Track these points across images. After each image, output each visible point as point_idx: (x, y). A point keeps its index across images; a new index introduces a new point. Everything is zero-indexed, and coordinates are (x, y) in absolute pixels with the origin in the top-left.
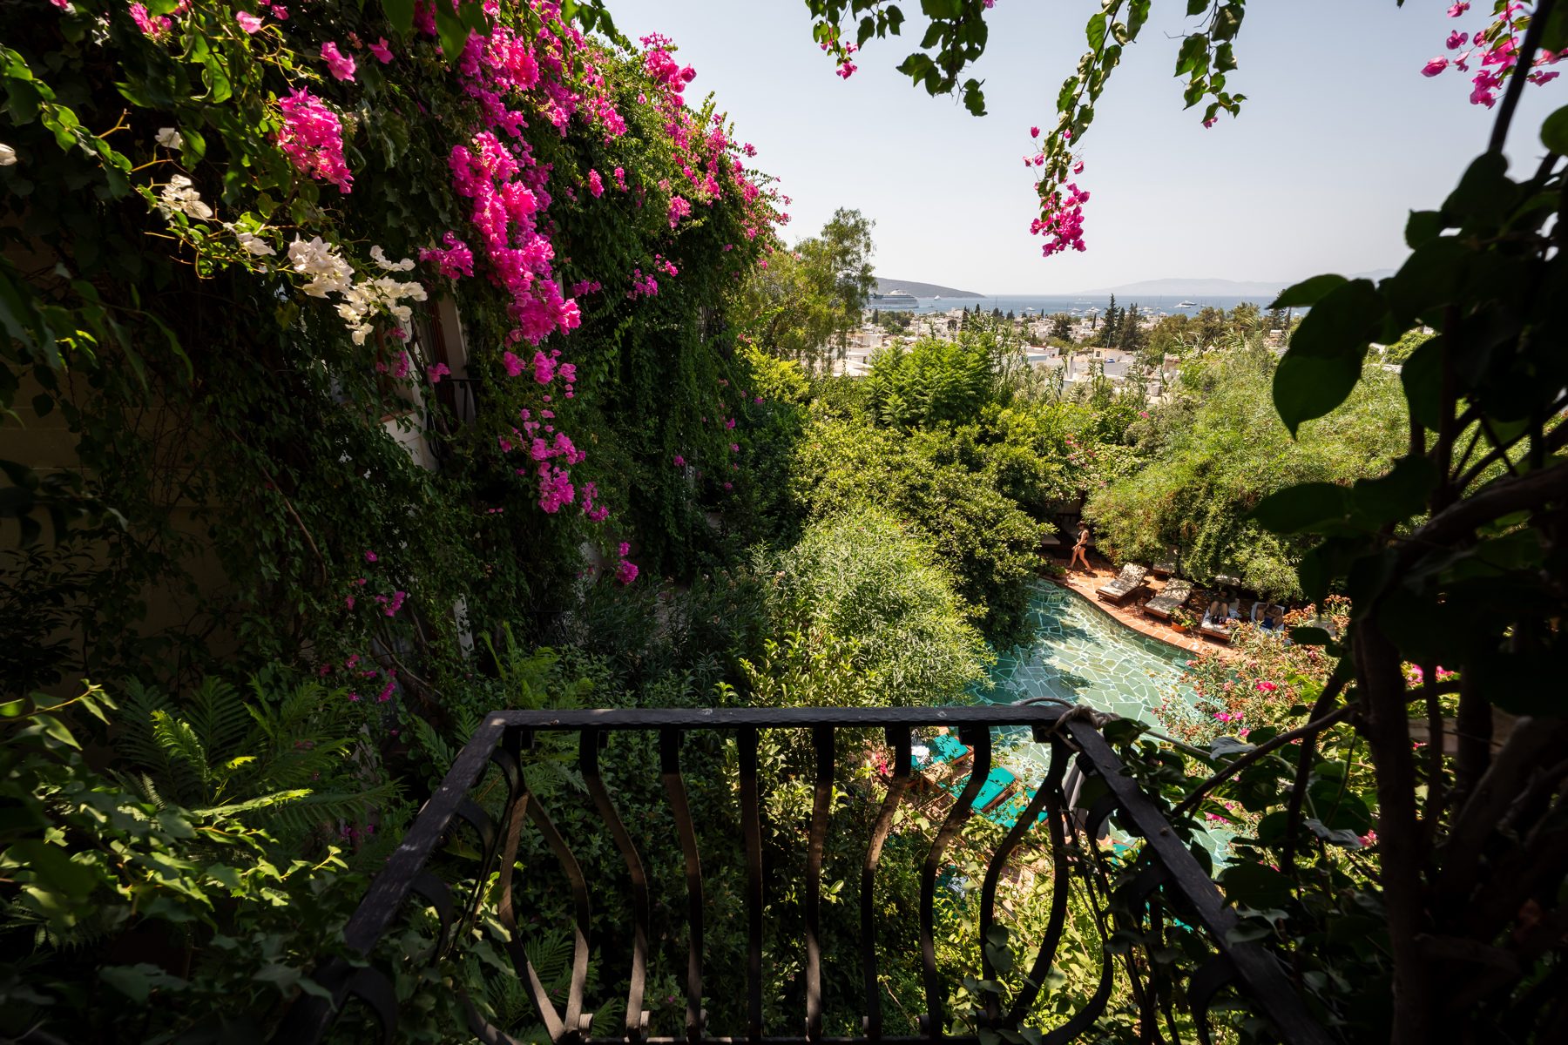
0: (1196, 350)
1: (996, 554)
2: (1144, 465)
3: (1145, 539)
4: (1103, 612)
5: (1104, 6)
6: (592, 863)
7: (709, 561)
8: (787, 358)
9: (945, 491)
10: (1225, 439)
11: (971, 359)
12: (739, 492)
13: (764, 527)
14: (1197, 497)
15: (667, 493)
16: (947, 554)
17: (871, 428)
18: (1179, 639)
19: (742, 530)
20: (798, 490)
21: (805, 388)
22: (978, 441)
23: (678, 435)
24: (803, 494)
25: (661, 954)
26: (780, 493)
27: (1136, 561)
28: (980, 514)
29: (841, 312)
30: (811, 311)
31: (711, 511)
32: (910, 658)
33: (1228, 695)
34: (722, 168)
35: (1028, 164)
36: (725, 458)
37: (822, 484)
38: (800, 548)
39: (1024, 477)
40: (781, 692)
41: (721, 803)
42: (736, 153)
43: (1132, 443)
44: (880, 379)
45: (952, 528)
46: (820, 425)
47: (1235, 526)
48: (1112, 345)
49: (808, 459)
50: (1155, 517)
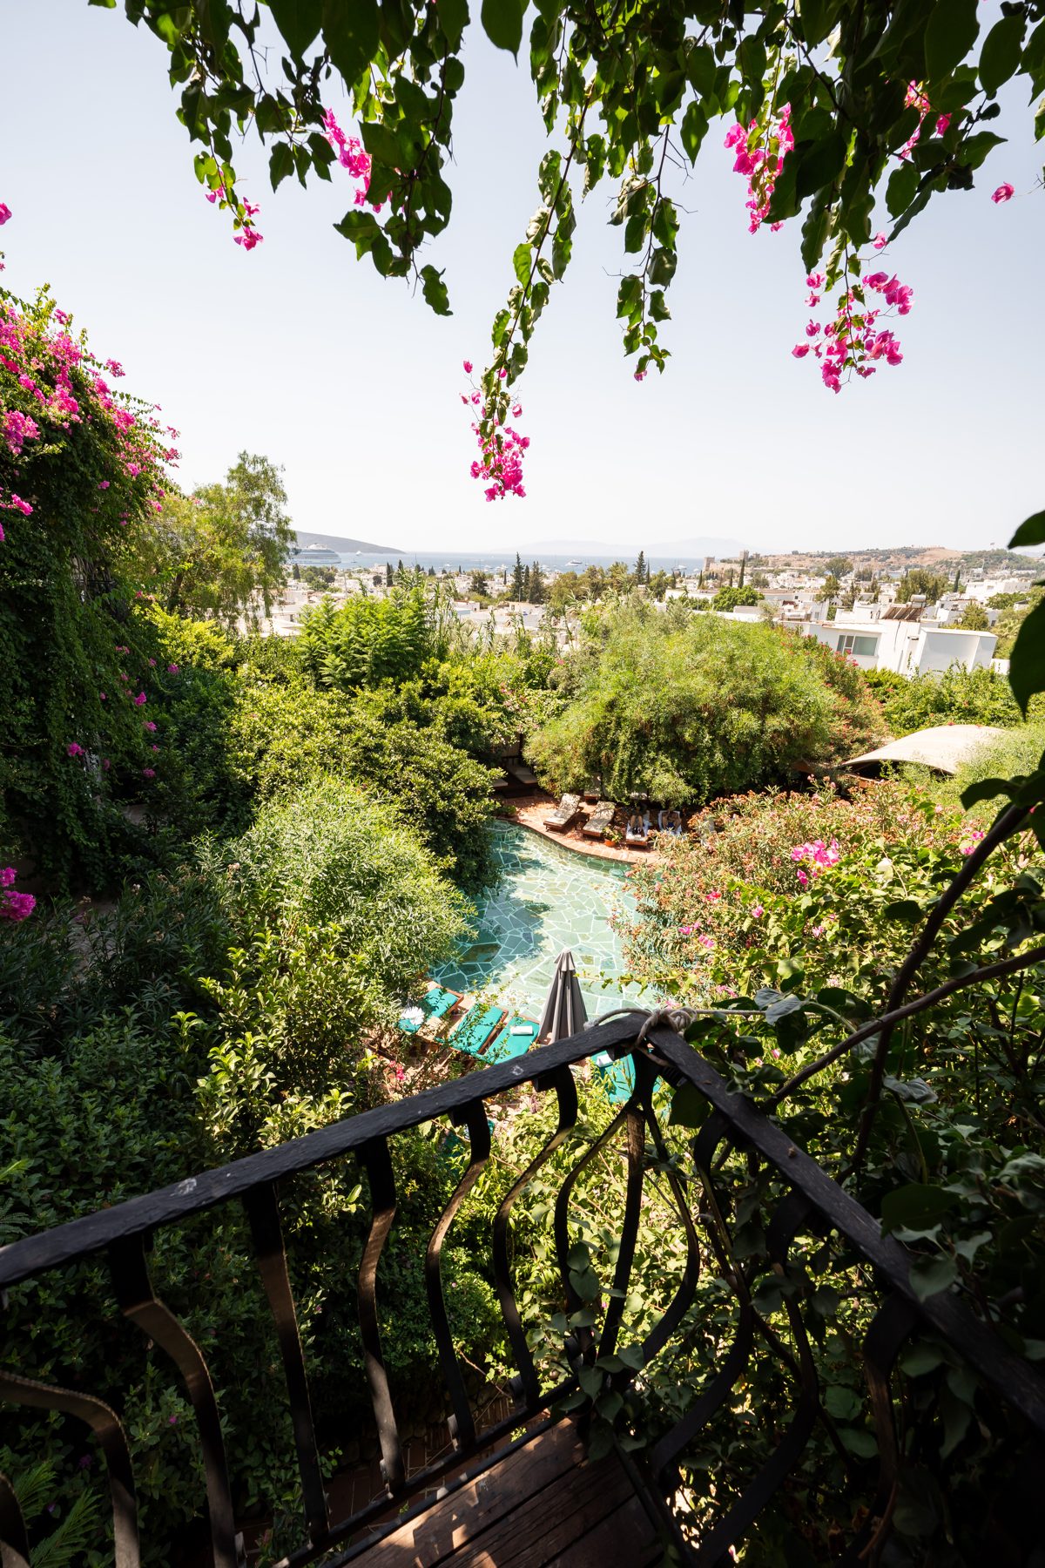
0: (589, 602)
1: (455, 804)
2: (567, 705)
3: (576, 771)
4: (552, 840)
5: (529, 237)
6: (25, 1302)
7: (138, 866)
8: (202, 618)
9: (399, 749)
10: (624, 679)
11: (406, 616)
12: (164, 778)
13: (203, 814)
14: (609, 729)
15: (63, 791)
16: (410, 811)
17: (311, 690)
18: (611, 853)
19: (175, 821)
20: (238, 767)
21: (229, 652)
22: (424, 695)
23: (68, 718)
24: (245, 770)
25: (150, 1368)
26: (217, 773)
27: (571, 791)
28: (435, 767)
29: (258, 568)
30: (224, 565)
31: (131, 804)
32: (395, 929)
33: (658, 894)
34: (78, 385)
35: (465, 401)
36: (139, 741)
37: (266, 757)
38: (254, 833)
39: (469, 727)
40: (257, 1001)
41: (202, 1156)
42: (95, 369)
43: (554, 687)
44: (314, 638)
45: (412, 785)
46: (253, 691)
47: (640, 751)
48: (523, 599)
49: (245, 731)
50: (581, 751)
